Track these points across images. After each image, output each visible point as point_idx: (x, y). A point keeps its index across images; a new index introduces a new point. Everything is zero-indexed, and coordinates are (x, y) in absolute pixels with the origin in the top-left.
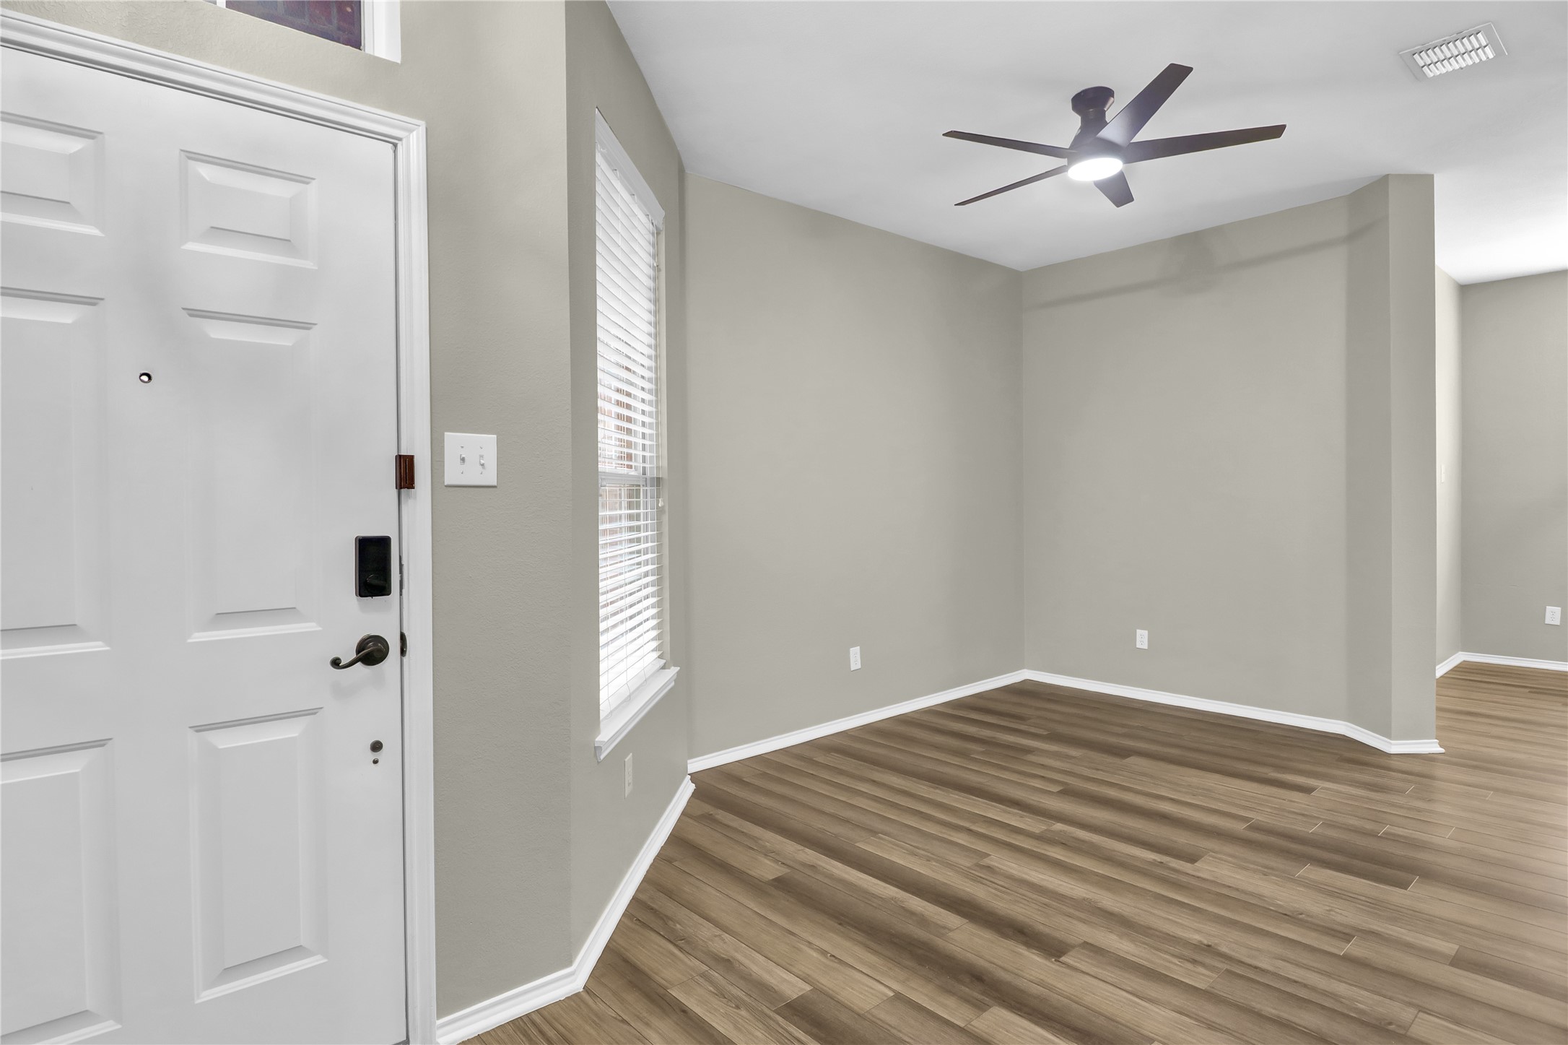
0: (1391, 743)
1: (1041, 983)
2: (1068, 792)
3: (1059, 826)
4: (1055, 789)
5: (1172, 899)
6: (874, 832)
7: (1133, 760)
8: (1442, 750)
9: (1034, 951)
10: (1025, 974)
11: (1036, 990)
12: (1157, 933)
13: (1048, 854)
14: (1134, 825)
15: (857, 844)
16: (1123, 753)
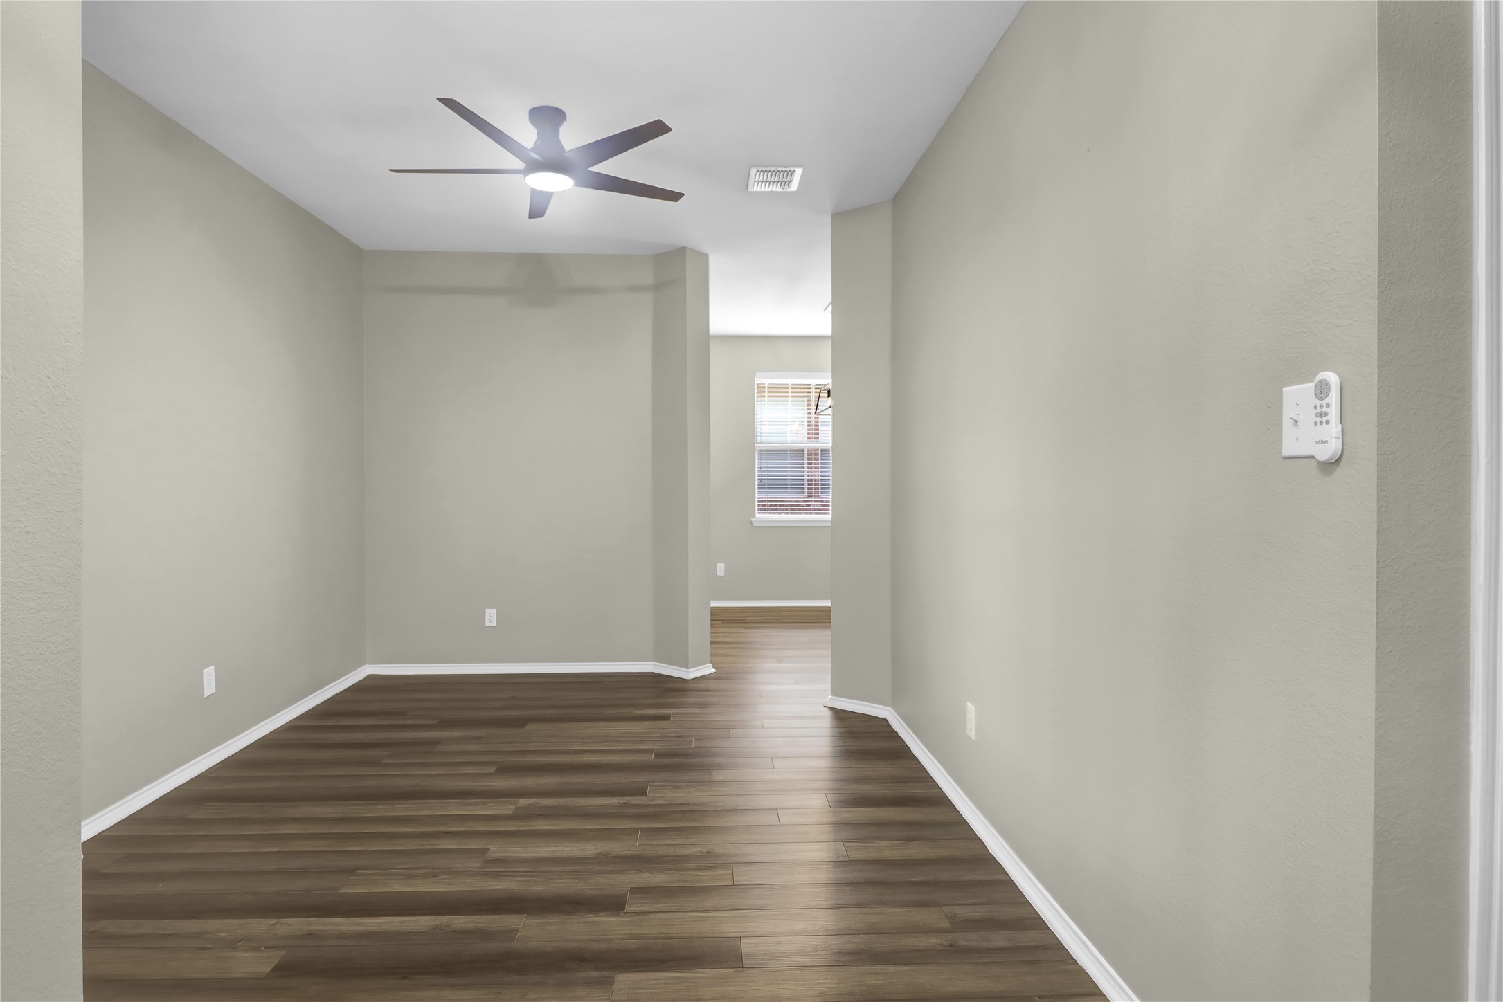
0: (688, 672)
1: (631, 937)
2: (504, 770)
3: (523, 802)
4: (491, 770)
5: (656, 828)
6: (351, 871)
7: (530, 727)
8: (714, 670)
9: (602, 914)
10: (613, 937)
11: (633, 944)
12: (671, 858)
13: (537, 828)
14: (580, 780)
15: (341, 891)
16: (521, 722)
